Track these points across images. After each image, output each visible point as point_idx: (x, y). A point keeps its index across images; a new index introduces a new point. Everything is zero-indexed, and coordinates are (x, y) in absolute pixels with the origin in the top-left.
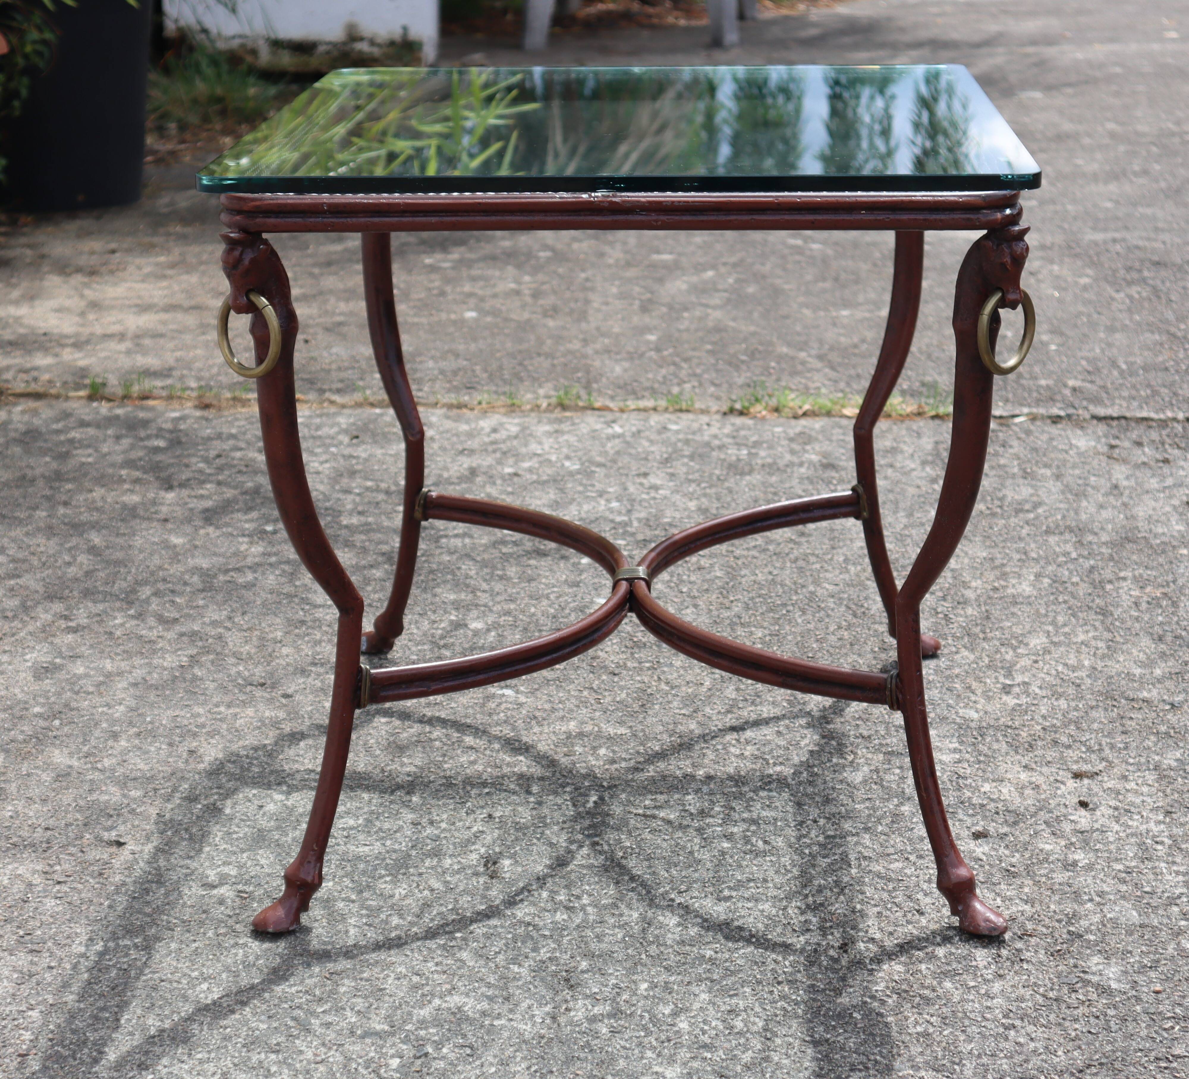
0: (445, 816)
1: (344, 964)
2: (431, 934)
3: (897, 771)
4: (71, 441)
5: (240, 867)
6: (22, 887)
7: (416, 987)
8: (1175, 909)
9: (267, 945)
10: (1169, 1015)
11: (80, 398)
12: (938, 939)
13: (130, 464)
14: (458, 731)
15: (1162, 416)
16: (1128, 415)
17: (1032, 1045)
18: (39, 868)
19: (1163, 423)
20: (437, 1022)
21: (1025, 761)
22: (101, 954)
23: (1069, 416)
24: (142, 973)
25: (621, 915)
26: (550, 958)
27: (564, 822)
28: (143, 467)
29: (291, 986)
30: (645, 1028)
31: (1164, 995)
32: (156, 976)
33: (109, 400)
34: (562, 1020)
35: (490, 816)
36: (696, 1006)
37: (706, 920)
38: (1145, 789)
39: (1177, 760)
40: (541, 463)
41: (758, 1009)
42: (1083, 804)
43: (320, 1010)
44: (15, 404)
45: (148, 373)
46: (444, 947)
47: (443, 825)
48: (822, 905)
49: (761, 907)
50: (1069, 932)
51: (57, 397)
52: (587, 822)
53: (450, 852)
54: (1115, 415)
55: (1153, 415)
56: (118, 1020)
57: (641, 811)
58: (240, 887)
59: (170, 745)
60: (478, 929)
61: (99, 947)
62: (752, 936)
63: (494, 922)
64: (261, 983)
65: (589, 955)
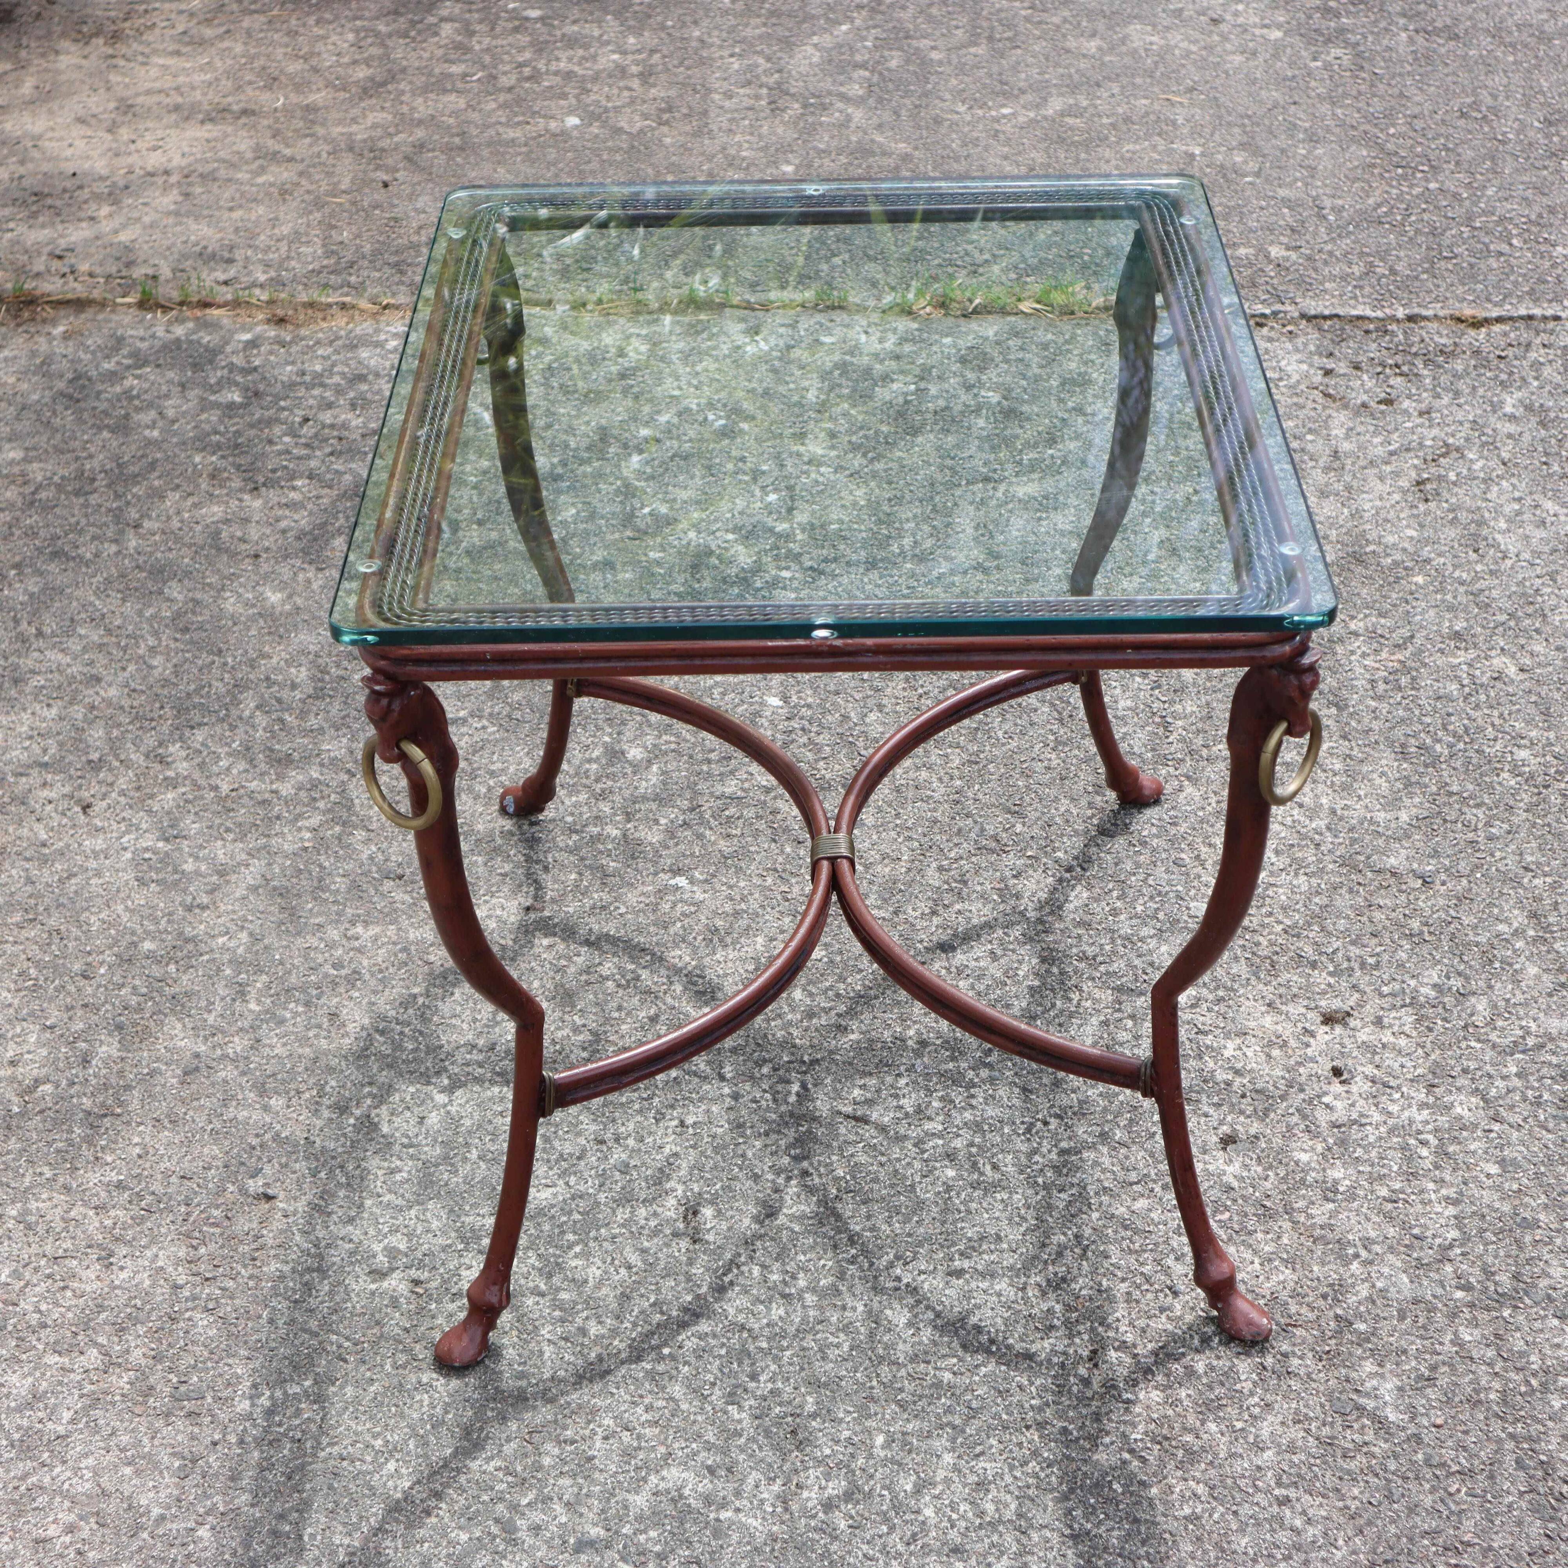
0: (631, 1126)
1: (544, 1413)
2: (636, 1355)
3: (1130, 1023)
4: (128, 395)
5: (410, 1236)
6: (167, 1290)
7: (627, 1454)
8: (1449, 1268)
9: (455, 1383)
10: (1455, 1468)
11: (129, 306)
12: (1196, 1342)
13: (202, 443)
14: (633, 959)
15: (1379, 314)
16: (1340, 311)
17: (1311, 1531)
18: (181, 1254)
19: (1382, 327)
20: (655, 1517)
21: (1268, 991)
22: (269, 1413)
23: (1275, 313)
24: (318, 1446)
25: (844, 1308)
26: (771, 1392)
27: (767, 1134)
28: (218, 446)
29: (489, 1460)
30: (886, 1520)
31: (1445, 1431)
32: (335, 1450)
33: (166, 309)
34: (795, 1507)
35: (682, 1124)
36: (941, 1474)
37: (938, 1315)
38: (1402, 1042)
39: (1435, 986)
40: (680, 414)
41: (1008, 1479)
42: (1337, 1072)
43: (524, 1502)
44: (54, 322)
45: (207, 257)
46: (651, 1375)
47: (631, 1142)
48: (1064, 1280)
49: (997, 1287)
50: (1337, 1317)
51: (102, 304)
52: (791, 1133)
53: (643, 1196)
54: (1327, 312)
55: (1369, 313)
56: (300, 1537)
57: (848, 1109)
58: (413, 1273)
59: (307, 1004)
60: (688, 1340)
61: (264, 1401)
62: (992, 1341)
63: (704, 1326)
64: (455, 1454)
65: (814, 1384)
